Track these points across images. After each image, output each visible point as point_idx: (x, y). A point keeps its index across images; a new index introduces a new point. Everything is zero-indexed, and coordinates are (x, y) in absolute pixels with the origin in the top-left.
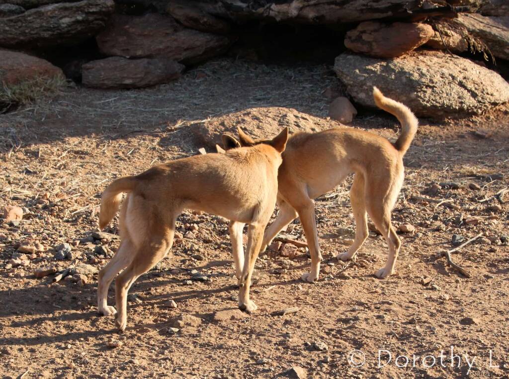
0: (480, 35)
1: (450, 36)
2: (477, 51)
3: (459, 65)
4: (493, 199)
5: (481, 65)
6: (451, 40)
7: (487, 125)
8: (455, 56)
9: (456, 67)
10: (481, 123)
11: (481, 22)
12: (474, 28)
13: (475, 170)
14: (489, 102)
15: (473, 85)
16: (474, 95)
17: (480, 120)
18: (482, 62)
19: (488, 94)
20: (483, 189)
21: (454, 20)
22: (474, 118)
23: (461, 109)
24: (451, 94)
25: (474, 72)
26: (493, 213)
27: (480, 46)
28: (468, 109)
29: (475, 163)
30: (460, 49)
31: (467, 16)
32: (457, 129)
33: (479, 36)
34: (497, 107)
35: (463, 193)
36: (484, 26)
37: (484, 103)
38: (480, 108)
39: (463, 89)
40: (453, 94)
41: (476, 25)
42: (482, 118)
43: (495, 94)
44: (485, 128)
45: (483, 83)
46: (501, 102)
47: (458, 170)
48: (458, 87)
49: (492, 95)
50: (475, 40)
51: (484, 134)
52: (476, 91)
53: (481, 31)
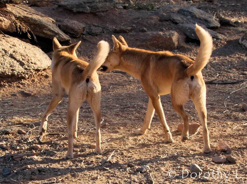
0: (25, 20)
1: (2, 21)
2: (23, 32)
3: (10, 42)
4: (35, 140)
5: (27, 42)
6: (3, 24)
7: (33, 86)
8: (7, 36)
9: (8, 44)
10: (28, 85)
11: (25, 11)
12: (20, 15)
13: (22, 120)
14: (33, 69)
15: (20, 56)
16: (22, 64)
17: (28, 82)
18: (27, 40)
19: (32, 63)
20: (28, 133)
21: (5, 9)
22: (23, 81)
23: (13, 75)
24: (4, 64)
25: (21, 47)
26: (34, 151)
27: (25, 28)
28: (18, 75)
29: (23, 114)
30: (10, 30)
31: (14, 6)
32: (11, 90)
33: (23, 21)
34: (40, 73)
35: (13, 137)
36: (27, 14)
37: (30, 70)
38: (27, 74)
39: (13, 60)
40: (6, 63)
41: (21, 13)
42: (29, 81)
43: (37, 63)
44: (31, 89)
45: (28, 55)
46: (42, 69)
47: (10, 120)
48: (10, 58)
49: (35, 64)
50: (20, 23)
51: (30, 93)
52: (23, 61)
53: (25, 17)
